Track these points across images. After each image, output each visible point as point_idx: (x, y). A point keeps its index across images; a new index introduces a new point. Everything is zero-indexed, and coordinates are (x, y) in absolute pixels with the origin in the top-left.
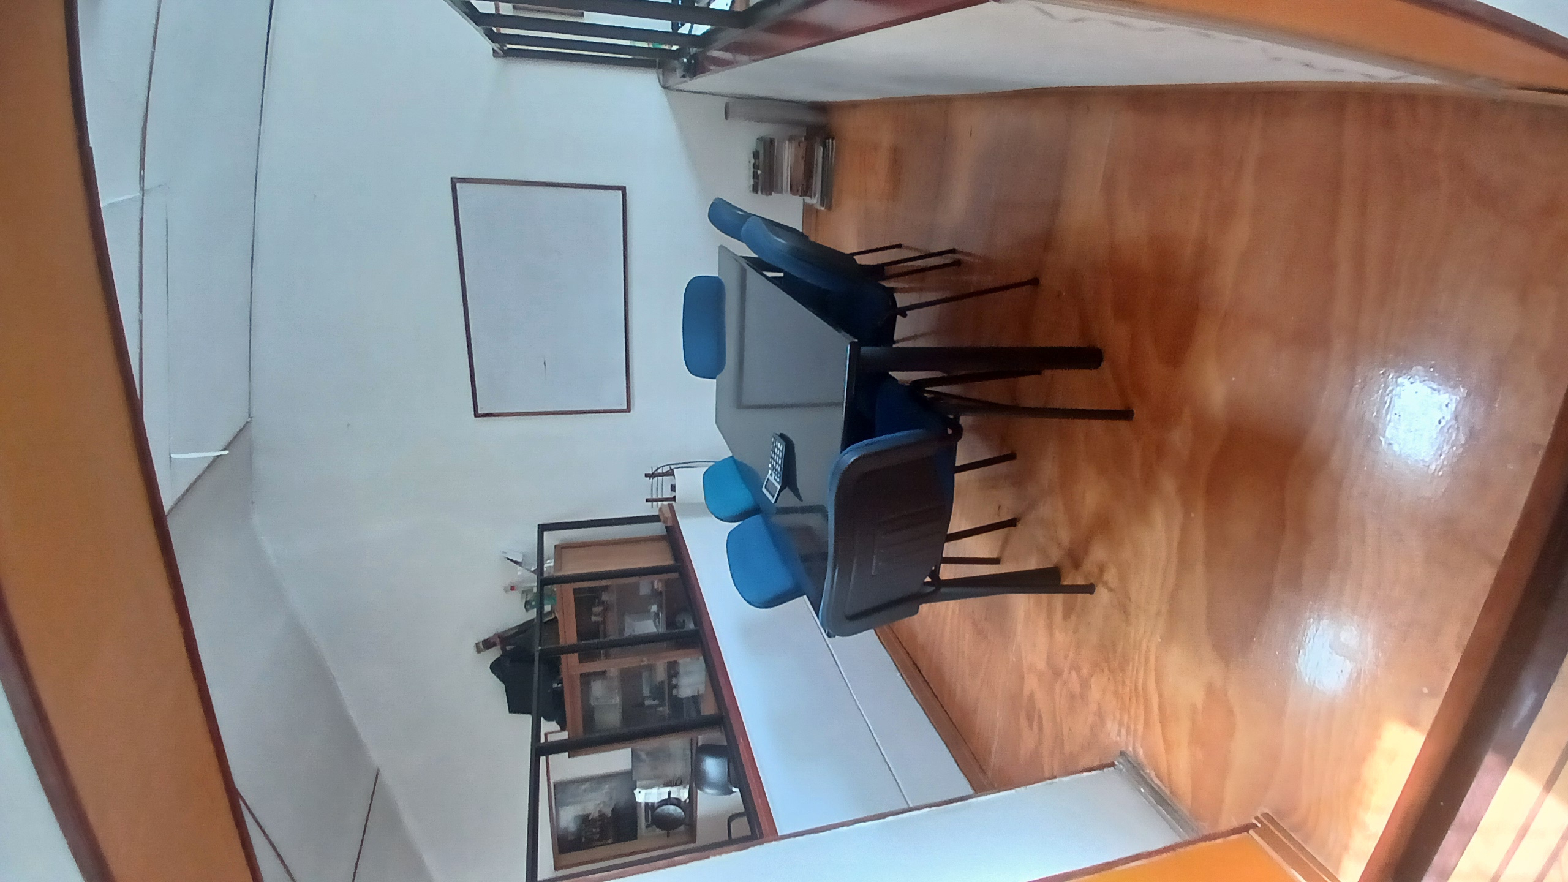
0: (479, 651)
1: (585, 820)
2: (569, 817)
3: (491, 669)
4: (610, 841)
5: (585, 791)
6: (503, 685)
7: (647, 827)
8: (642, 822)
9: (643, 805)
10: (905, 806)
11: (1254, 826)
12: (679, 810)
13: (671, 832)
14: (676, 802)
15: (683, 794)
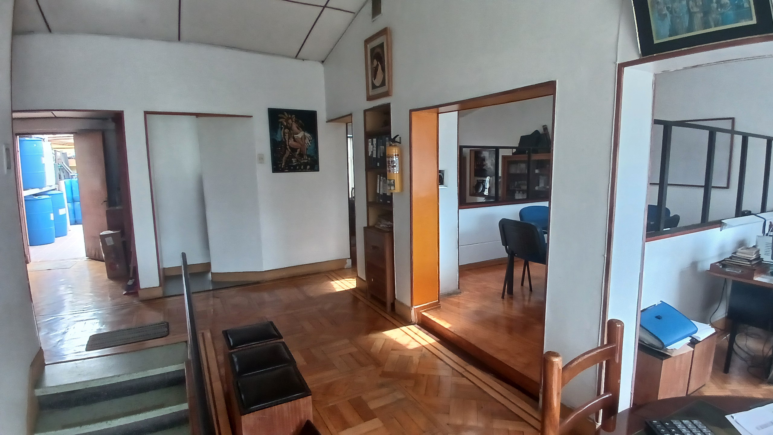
0: (543, 126)
1: (484, 159)
2: (486, 154)
3: (536, 130)
4: (475, 167)
5: (492, 160)
6: (530, 134)
7: (477, 180)
8: (479, 179)
9: (485, 179)
10: (459, 245)
11: (439, 303)
12: (480, 191)
13: (474, 188)
14: (483, 190)
15: (486, 193)
